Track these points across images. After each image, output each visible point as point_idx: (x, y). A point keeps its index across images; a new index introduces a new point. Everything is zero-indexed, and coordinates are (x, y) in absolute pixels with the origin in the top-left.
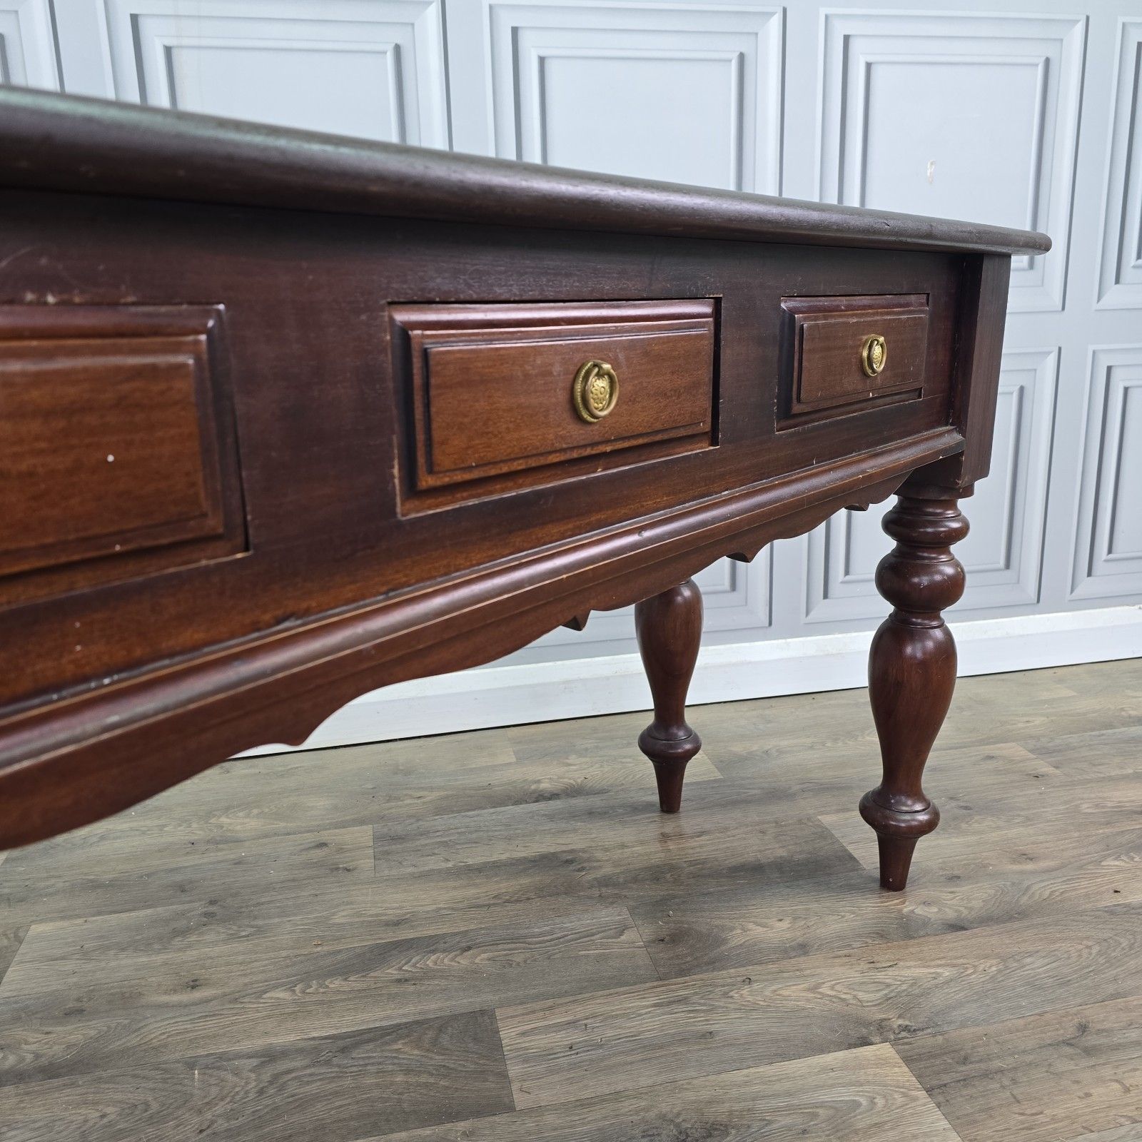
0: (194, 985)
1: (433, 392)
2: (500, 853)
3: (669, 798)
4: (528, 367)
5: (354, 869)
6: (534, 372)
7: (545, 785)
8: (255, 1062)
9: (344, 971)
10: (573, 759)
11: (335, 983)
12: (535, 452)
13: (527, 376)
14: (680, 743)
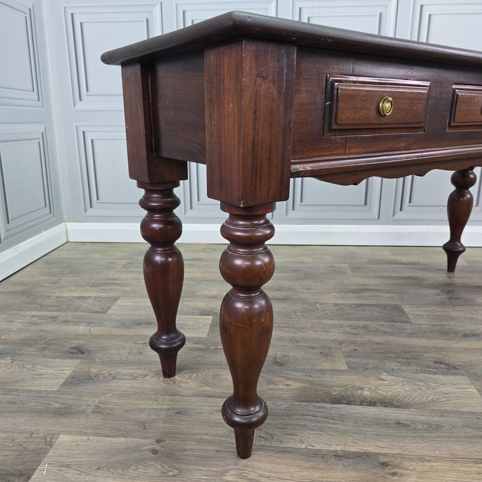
0: (309, 289)
1: (457, 104)
2: (392, 274)
3: (451, 266)
4: (475, 100)
5: (346, 273)
6: (476, 102)
7: (403, 261)
8: (333, 305)
9: (352, 292)
10: (412, 256)
11: (350, 294)
12: (473, 121)
13: (474, 102)
14: (458, 247)
